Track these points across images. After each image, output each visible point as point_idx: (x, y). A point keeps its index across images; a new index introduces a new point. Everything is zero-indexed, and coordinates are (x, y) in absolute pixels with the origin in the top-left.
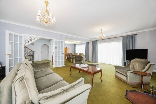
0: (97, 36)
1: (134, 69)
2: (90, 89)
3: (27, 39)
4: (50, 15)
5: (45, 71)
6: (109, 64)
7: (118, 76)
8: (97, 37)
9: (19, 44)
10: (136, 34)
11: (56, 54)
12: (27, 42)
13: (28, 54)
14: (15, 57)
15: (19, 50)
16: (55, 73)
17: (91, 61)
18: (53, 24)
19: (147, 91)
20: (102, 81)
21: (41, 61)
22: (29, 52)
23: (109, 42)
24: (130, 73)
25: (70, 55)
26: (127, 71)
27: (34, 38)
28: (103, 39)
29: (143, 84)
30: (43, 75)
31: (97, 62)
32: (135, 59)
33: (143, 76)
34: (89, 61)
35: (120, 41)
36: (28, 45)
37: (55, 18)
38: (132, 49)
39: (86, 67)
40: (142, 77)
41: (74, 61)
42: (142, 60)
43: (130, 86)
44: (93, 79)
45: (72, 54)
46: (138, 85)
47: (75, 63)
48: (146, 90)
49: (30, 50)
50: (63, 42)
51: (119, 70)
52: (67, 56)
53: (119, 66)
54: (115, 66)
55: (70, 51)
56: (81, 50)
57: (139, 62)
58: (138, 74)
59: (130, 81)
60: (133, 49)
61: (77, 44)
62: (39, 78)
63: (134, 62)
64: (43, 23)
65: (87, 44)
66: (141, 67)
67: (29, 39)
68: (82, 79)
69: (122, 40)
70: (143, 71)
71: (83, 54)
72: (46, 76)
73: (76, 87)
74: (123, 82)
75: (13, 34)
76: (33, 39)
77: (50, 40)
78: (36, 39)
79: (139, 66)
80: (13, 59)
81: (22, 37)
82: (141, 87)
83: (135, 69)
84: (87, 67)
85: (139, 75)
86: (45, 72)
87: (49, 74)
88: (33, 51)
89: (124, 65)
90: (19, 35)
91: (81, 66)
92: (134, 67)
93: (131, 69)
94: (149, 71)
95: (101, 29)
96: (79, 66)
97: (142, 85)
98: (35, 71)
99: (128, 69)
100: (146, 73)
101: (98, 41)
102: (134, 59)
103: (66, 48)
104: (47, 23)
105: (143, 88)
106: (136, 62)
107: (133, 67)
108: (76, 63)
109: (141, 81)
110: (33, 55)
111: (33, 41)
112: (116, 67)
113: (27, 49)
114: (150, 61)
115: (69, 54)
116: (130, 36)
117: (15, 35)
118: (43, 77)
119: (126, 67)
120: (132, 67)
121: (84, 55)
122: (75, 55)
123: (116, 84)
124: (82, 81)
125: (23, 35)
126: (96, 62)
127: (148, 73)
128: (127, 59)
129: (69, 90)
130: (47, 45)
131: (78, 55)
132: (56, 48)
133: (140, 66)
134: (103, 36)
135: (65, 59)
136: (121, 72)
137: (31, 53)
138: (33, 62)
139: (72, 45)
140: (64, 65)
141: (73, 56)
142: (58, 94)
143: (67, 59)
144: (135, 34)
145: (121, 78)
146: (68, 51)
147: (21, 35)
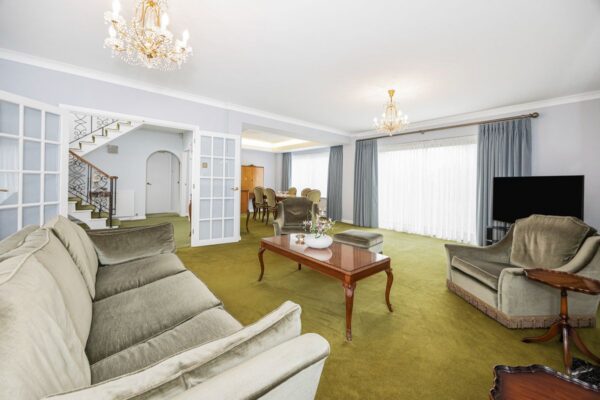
0: (375, 120)
1: (527, 258)
2: (323, 361)
3: (88, 126)
4: (165, 20)
5: (148, 265)
6: (423, 234)
7: (460, 289)
8: (377, 124)
9: (43, 145)
10: (535, 115)
11: (204, 190)
12: (89, 138)
13: (93, 190)
14: (23, 202)
15: (42, 172)
16: (189, 273)
17: (351, 222)
18: (179, 63)
19: (587, 360)
20: (391, 310)
21: (144, 217)
22: (94, 180)
23: (426, 144)
24: (511, 276)
25: (265, 197)
26: (497, 267)
27: (118, 126)
28: (400, 131)
29: (569, 328)
30: (135, 280)
31: (377, 227)
32: (532, 217)
33: (568, 292)
34: (344, 221)
35: (468, 142)
36: (91, 152)
37: (186, 35)
38: (516, 175)
39: (324, 249)
40: (564, 295)
41: (280, 222)
42: (563, 221)
43: (512, 332)
44: (350, 302)
45: (271, 191)
46: (548, 328)
47: (283, 229)
48: (581, 352)
49: (100, 171)
50: (233, 140)
51: (464, 264)
52: (254, 200)
53: (465, 243)
54: (446, 246)
55: (267, 180)
56: (310, 176)
57: (549, 229)
58: (545, 283)
59: (510, 312)
60: (523, 175)
61: (297, 153)
62: (117, 292)
63: (529, 229)
64: (135, 57)
65: (337, 151)
66: (556, 249)
67: (95, 127)
68: (289, 306)
69: (476, 137)
70: (567, 268)
71: (318, 192)
72: (146, 287)
73: (253, 348)
74: (481, 316)
75: (18, 105)
76: (114, 126)
77: (183, 135)
78: (124, 130)
79: (549, 245)
80: (16, 209)
81: (58, 116)
82: (562, 340)
83: (531, 259)
84: (330, 247)
85: (552, 286)
86: (145, 266)
87: (162, 277)
88: (111, 174)
89: (485, 239)
90: (44, 107)
91: (303, 243)
92: (526, 251)
93: (516, 258)
94: (593, 269)
95: (391, 93)
96: (297, 242)
97: (565, 332)
98: (103, 262)
99: (502, 258)
100: (582, 279)
101: (379, 141)
102: (528, 216)
103: (252, 166)
104: (150, 56)
105: (569, 345)
106: (536, 228)
107: (522, 252)
108: (286, 230)
109: (561, 315)
110: (111, 195)
111: (112, 136)
112: (453, 249)
113: (86, 166)
114: (595, 228)
115: (260, 190)
116: (508, 123)
117: (25, 108)
118: (133, 287)
119: (494, 248)
120: (518, 251)
121: (324, 194)
122: (285, 195)
123: (452, 322)
124: (287, 318)
125: (62, 109)
126: (370, 227)
127: (587, 279)
128: (496, 217)
129: (215, 369)
130: (173, 154)
131: (299, 195)
132: (205, 165)
133: (553, 247)
134: (397, 120)
135: (244, 209)
136: (474, 269)
137: (102, 184)
138: (110, 222)
139: (276, 154)
140: (236, 238)
141: (278, 199)
142: (154, 394)
143: (251, 210)
144: (532, 116)
145: (474, 299)
146: (258, 179)
147: (53, 109)
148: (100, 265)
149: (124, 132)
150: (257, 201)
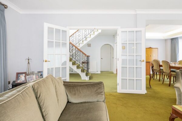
3: (81, 37)
12: (82, 42)
21: (100, 73)
36: (82, 47)
52: (152, 67)
67: (83, 37)
76: (89, 36)
77: (114, 36)
78: (92, 36)
80: (53, 68)
90: (61, 28)
103: (150, 48)
111: (89, 39)
115: (157, 62)
130: (111, 45)
135: (147, 73)
139: (166, 40)
143: (151, 73)
146: (154, 55)
147: (64, 29)
148: (68, 102)
149: (92, 38)
150: (154, 68)
